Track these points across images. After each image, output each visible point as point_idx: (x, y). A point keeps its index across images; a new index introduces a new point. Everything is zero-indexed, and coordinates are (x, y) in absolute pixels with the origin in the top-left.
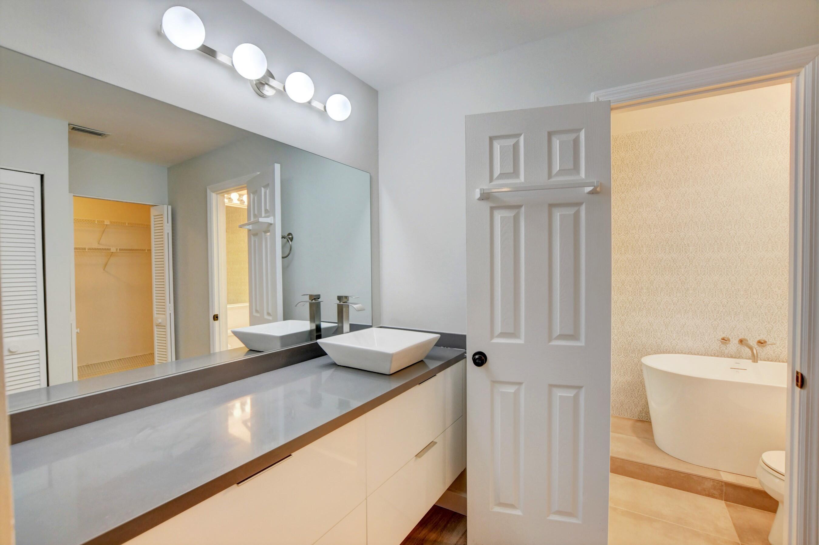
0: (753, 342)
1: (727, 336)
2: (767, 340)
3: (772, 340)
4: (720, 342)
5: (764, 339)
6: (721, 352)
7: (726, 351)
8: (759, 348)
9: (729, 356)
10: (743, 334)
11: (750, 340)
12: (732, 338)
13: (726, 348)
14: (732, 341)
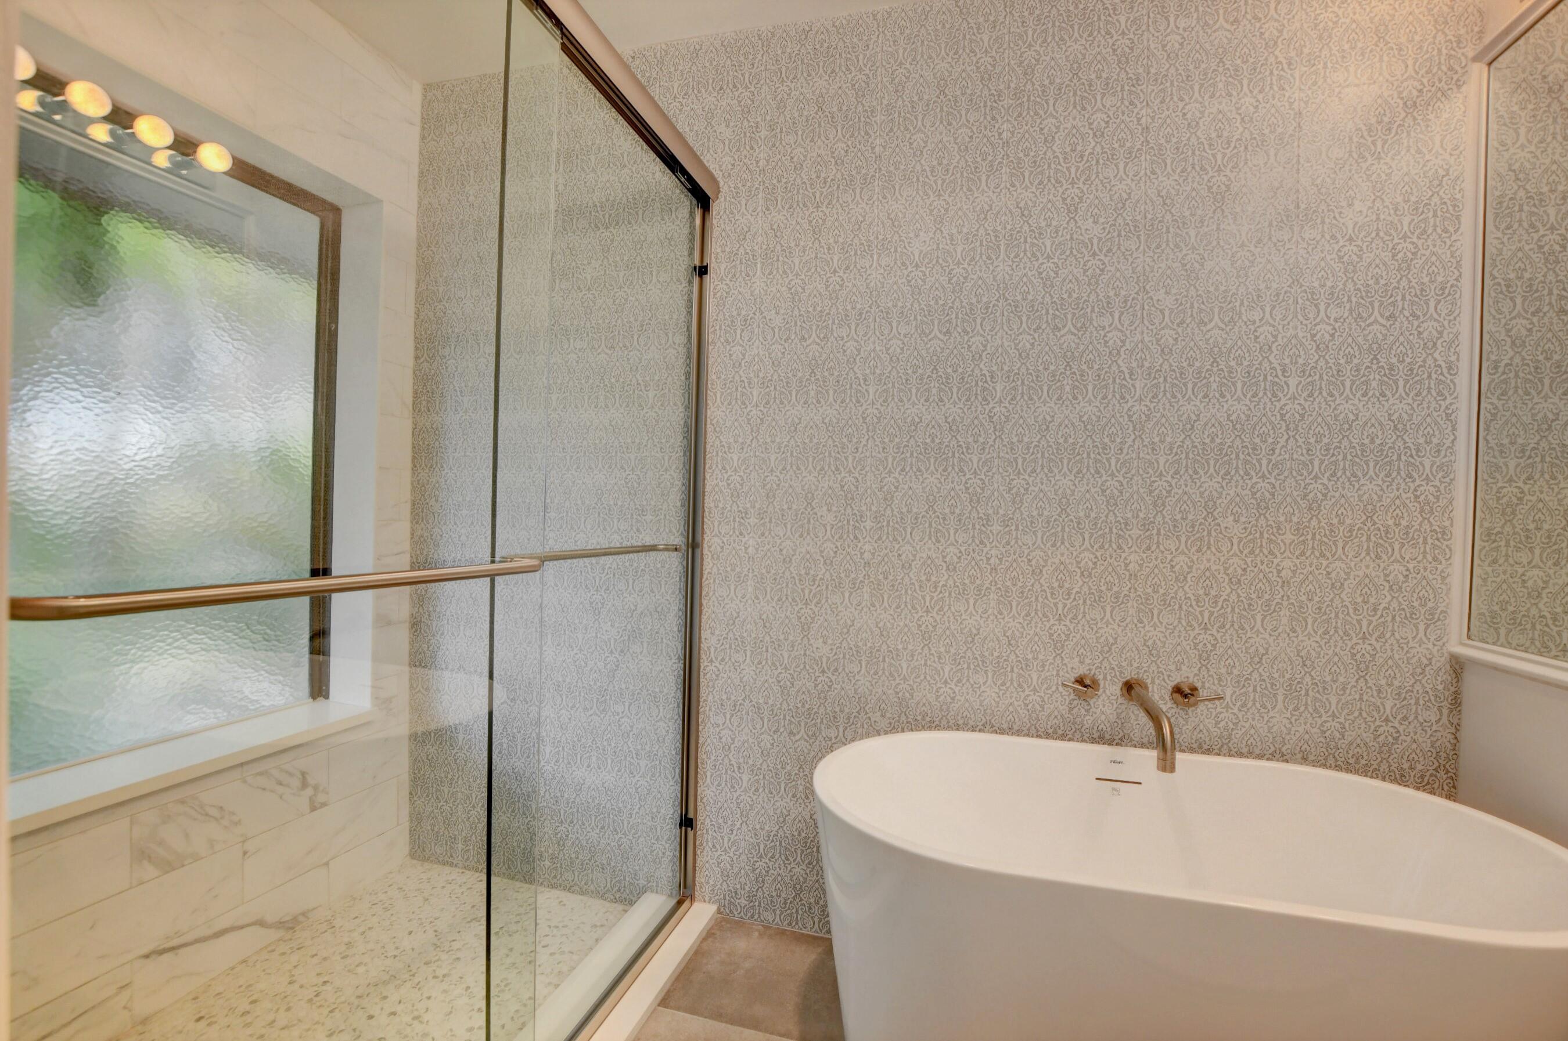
0: (1159, 695)
1: (1090, 670)
2: (1198, 685)
3: (1214, 684)
4: (1071, 690)
5: (1191, 680)
6: (1075, 723)
7: (1088, 721)
8: (1178, 710)
9: (1096, 735)
10: (1135, 665)
11: (1153, 682)
12: (1105, 678)
13: (1087, 711)
14: (1104, 687)
